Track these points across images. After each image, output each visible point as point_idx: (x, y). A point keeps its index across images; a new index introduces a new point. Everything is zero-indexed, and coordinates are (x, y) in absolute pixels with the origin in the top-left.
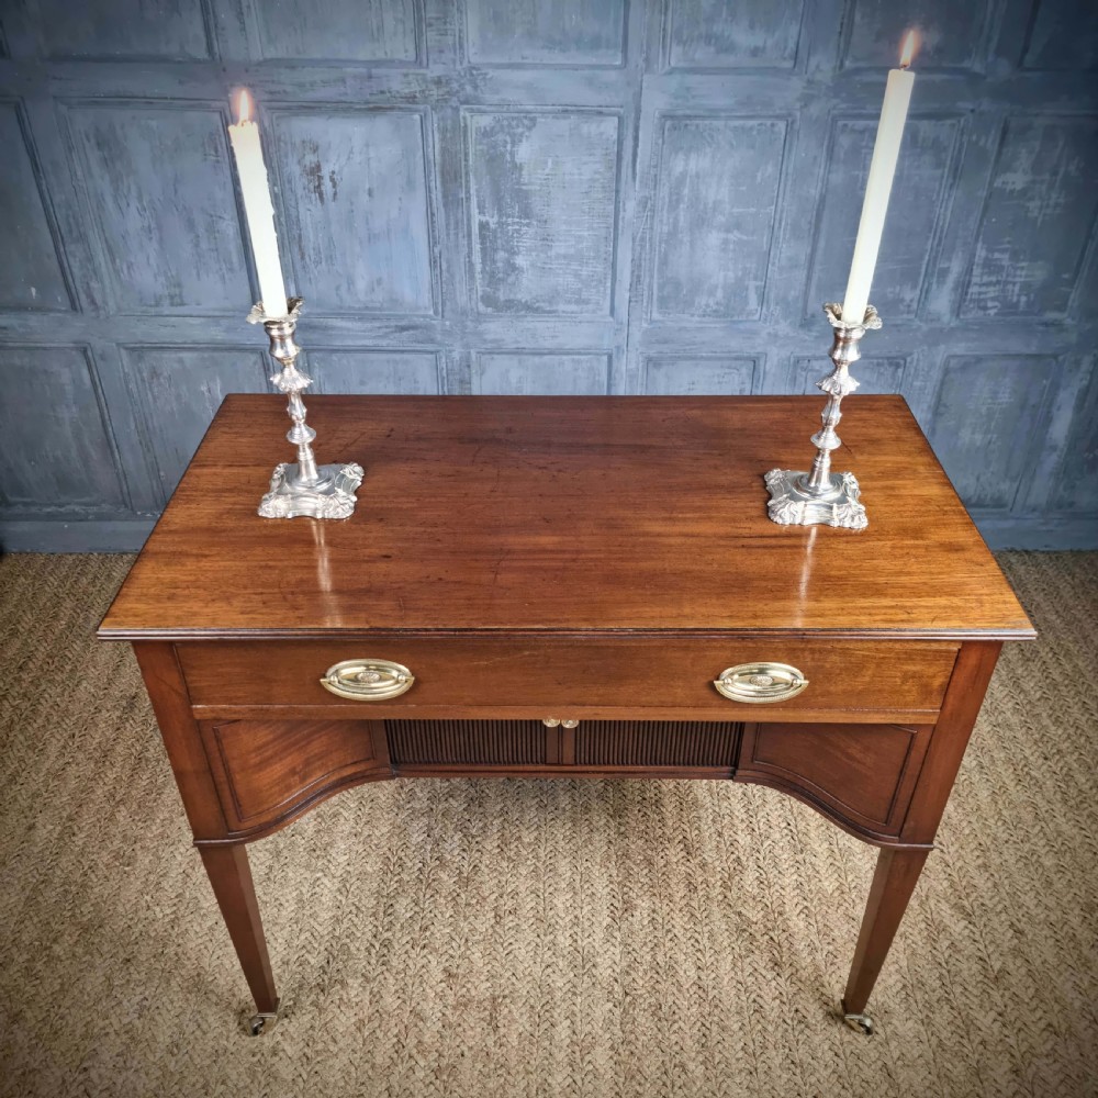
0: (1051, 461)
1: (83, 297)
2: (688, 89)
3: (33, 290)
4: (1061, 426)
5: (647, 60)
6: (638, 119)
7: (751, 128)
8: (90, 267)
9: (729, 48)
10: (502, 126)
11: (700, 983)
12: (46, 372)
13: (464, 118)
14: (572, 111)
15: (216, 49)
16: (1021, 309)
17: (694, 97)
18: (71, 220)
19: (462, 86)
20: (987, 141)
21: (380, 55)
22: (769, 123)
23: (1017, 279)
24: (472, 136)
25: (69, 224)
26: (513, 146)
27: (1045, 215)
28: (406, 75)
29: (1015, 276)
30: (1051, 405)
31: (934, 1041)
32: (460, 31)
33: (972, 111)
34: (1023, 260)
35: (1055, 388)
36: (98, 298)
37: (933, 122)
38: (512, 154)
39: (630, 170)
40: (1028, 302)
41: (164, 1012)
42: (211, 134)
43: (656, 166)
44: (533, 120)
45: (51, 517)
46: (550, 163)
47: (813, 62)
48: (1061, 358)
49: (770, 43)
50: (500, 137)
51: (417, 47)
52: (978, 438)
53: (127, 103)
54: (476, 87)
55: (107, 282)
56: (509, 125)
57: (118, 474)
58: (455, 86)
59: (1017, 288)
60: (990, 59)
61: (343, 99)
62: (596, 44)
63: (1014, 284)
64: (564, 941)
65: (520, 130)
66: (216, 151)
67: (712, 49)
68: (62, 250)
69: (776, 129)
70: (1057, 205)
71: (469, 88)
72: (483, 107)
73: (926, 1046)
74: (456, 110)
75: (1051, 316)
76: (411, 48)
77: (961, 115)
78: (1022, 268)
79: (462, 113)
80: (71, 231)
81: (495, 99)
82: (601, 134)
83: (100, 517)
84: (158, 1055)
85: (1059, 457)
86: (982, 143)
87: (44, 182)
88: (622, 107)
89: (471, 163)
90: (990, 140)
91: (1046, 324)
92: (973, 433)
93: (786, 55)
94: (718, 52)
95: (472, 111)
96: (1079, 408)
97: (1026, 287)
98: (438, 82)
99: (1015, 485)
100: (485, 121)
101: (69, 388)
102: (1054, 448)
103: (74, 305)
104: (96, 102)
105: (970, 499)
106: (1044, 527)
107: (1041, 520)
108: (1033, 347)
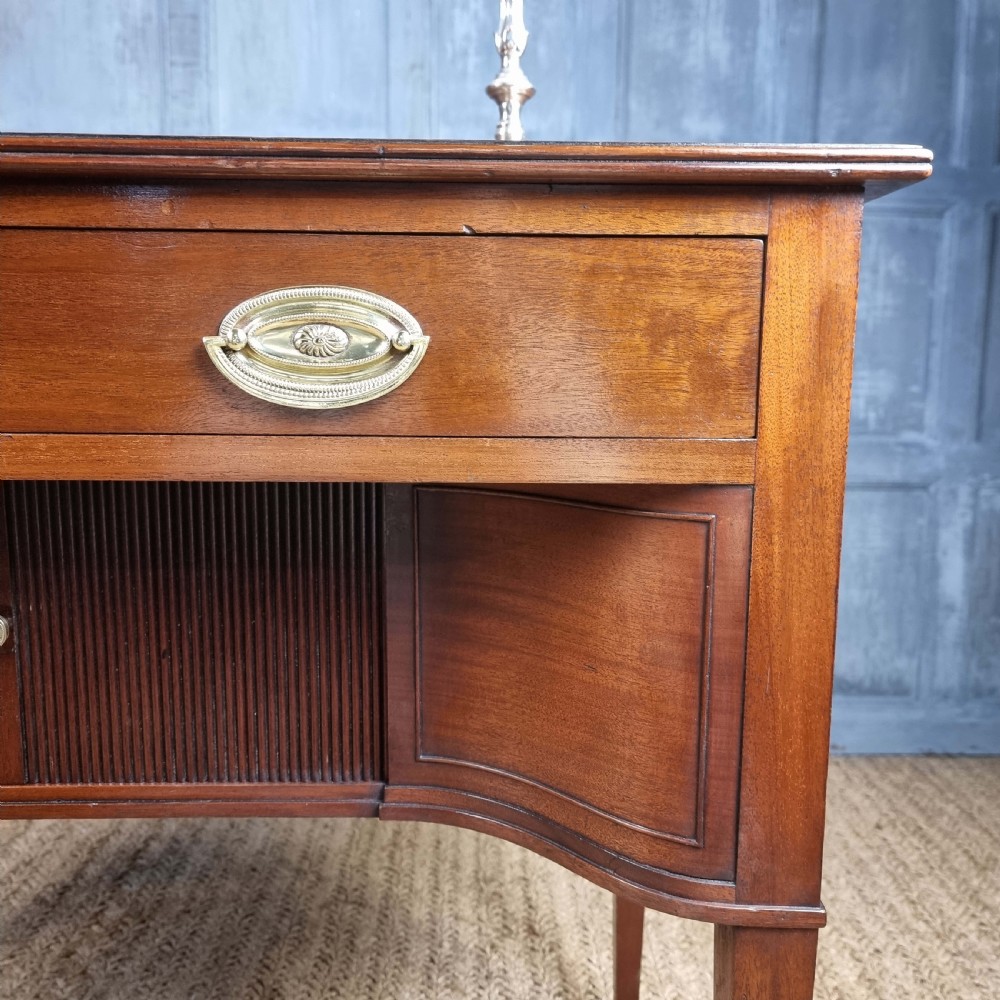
0: (952, 626)
4: (954, 579)
16: (872, 428)
23: (860, 391)
27: (875, 317)
30: (934, 551)
34: (862, 369)
35: (934, 524)
40: (877, 418)
48: (932, 489)
59: (862, 402)
70: (886, 306)
75: (909, 436)
78: (862, 379)
85: (961, 620)
91: (907, 445)
96: (969, 553)
97: (872, 401)
99: (915, 663)
102: (951, 608)
105: (862, 682)
106: (963, 720)
107: (958, 710)
108: (896, 474)
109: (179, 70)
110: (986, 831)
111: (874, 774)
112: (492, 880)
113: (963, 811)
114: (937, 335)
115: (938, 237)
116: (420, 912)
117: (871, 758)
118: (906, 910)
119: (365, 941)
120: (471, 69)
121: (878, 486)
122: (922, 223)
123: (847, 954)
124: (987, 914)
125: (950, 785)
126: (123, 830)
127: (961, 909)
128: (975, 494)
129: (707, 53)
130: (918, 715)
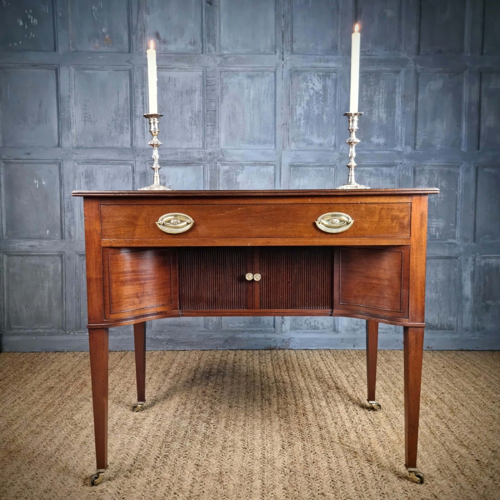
0: (468, 306)
1: (67, 233)
2: (298, 156)
3: (48, 231)
4: (468, 289)
5: (283, 146)
6: (281, 166)
7: (322, 170)
8: (72, 221)
9: (312, 144)
10: (232, 170)
11: (330, 467)
12: (44, 266)
13: (219, 166)
14: (257, 164)
15: (134, 144)
16: (437, 238)
17: (300, 159)
18: (69, 203)
19: (218, 155)
20: (409, 173)
21: (190, 146)
22: (328, 168)
23: (433, 226)
24: (221, 173)
25: (68, 205)
26: (236, 176)
27: (437, 201)
28: (199, 152)
29: (432, 225)
30: (461, 280)
31: (459, 487)
32: (218, 138)
33: (401, 163)
34: (434, 218)
35: (460, 271)
36: (72, 234)
37: (388, 168)
38: (236, 179)
39: (279, 183)
40: (439, 235)
41: (45, 478)
42: (127, 173)
43: (288, 182)
44: (243, 167)
45: (28, 334)
46: (250, 181)
47: (341, 148)
48: (459, 258)
49: (325, 142)
50: (232, 173)
51: (204, 143)
52: (434, 294)
53: (99, 162)
54: (223, 155)
55: (77, 227)
56: (235, 169)
57: (62, 313)
58: (216, 155)
59: (434, 229)
60: (403, 146)
61: (176, 160)
62: (265, 142)
63: (432, 228)
64: (258, 455)
65: (239, 171)
66: (128, 178)
67: (305, 144)
68: (63, 215)
69: (331, 170)
70: (441, 197)
71: (221, 156)
72: (225, 162)
73: (454, 488)
74: (216, 163)
75: (451, 241)
76: (201, 144)
77: (397, 165)
78: (434, 221)
79: (218, 164)
80: (68, 207)
81: (230, 159)
82: (268, 172)
83: (50, 334)
84: (39, 493)
85: (471, 303)
86: (407, 173)
87: (63, 190)
88: (275, 162)
89: (220, 181)
90: (410, 173)
91: (449, 244)
92: (431, 293)
93: (331, 145)
94: (308, 145)
95: (222, 164)
96: (473, 280)
97: (437, 229)
98: (210, 154)
99: (455, 319)
100: (226, 168)
101: (51, 273)
102: (467, 299)
103: (62, 237)
104: (88, 162)
105: (437, 325)
106: (473, 338)
107: (471, 335)
108: (446, 253)
109: (210, 127)
110: (479, 368)
111: (442, 355)
112: (322, 378)
113: (472, 364)
114: (459, 206)
115: (458, 174)
116: (302, 384)
117: (442, 351)
118: (452, 385)
119: (289, 390)
120: (302, 124)
121: (441, 258)
122: (452, 169)
123: (433, 393)
124: (477, 386)
125: (468, 358)
126: (201, 367)
127: (469, 385)
128: (474, 260)
129: (379, 117)
130: (457, 336)
